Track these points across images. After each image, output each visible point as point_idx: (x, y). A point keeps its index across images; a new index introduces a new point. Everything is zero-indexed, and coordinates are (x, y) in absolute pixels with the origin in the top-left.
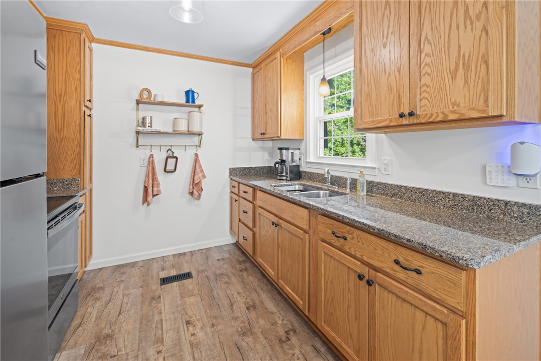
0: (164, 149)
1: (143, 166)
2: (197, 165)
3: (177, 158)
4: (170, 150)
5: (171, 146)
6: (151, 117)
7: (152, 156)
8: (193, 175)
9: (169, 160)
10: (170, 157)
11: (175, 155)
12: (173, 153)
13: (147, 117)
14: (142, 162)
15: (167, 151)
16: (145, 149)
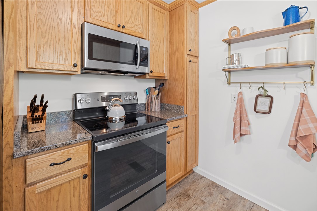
0: (255, 87)
1: (234, 102)
2: (304, 110)
3: (272, 98)
4: (261, 87)
5: (263, 83)
6: (238, 54)
7: (241, 93)
8: (297, 122)
9: (260, 99)
10: (262, 96)
11: (269, 94)
12: (266, 91)
13: (235, 55)
14: (233, 98)
15: (259, 89)
16: (236, 86)
